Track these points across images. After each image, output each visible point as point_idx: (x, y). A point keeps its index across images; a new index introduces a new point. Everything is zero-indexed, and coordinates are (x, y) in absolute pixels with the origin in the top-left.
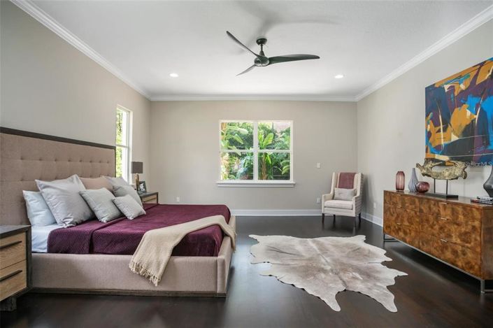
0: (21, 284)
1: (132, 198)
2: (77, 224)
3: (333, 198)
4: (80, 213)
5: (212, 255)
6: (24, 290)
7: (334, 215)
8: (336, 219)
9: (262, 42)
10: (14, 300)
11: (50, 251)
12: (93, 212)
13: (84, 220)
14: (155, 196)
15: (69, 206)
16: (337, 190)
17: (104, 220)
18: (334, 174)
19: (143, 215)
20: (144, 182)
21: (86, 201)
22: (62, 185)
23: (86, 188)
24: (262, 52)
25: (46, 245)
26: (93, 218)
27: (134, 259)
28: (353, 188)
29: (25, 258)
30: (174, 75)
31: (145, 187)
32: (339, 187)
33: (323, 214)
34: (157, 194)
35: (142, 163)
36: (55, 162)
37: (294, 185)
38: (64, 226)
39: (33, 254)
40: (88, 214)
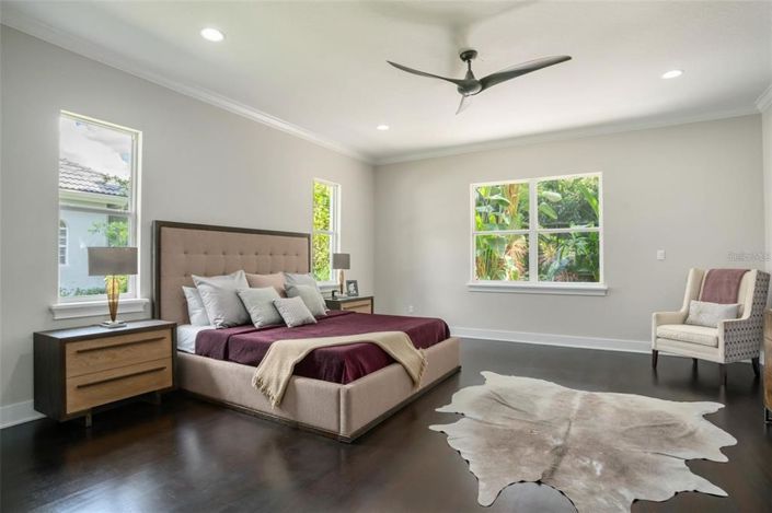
0: (166, 381)
1: (301, 301)
2: (230, 327)
3: (685, 321)
4: (233, 314)
5: (338, 381)
6: (169, 388)
7: (695, 360)
8: (700, 366)
9: (468, 56)
10: (158, 396)
11: (197, 353)
12: (249, 315)
13: (239, 323)
14: (369, 301)
15: (221, 306)
16: (696, 306)
17: (257, 325)
18: (692, 271)
19: (312, 324)
20: (355, 282)
21: (242, 302)
22: (218, 281)
23: (250, 286)
24: (470, 73)
25: (193, 346)
26: (248, 322)
27: (256, 372)
28: (736, 302)
29: (170, 354)
30: (383, 127)
31: (356, 289)
32: (703, 300)
33: (655, 353)
34: (372, 299)
35: (348, 255)
36: (239, 256)
37: (606, 291)
38: (213, 327)
39: (179, 353)
40: (244, 316)
